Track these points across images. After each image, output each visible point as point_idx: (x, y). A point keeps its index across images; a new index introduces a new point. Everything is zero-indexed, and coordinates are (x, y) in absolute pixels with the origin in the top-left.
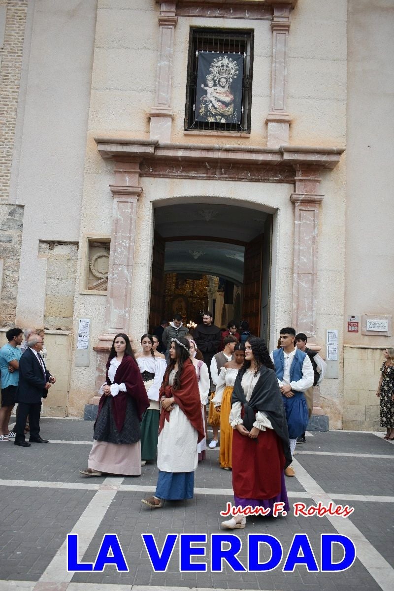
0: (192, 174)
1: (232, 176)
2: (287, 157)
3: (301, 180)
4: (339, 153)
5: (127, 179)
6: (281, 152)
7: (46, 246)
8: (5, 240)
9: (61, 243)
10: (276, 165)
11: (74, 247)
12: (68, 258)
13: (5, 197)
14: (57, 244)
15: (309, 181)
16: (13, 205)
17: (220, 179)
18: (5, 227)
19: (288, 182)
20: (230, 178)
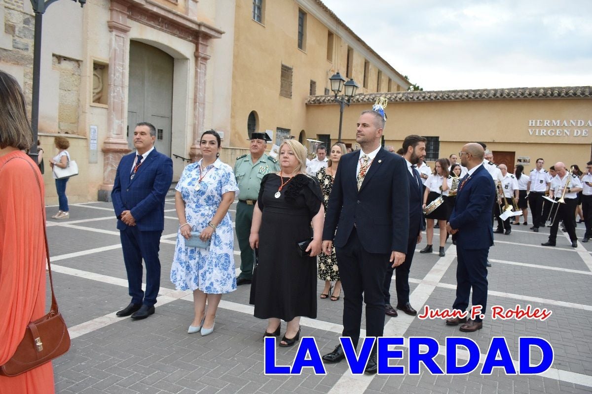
0: (152, 23)
1: (172, 32)
2: (203, 29)
3: (201, 44)
4: (221, 33)
5: (121, 18)
6: (199, 25)
7: (56, 60)
8: (22, 47)
9: (66, 59)
10: (191, 30)
11: (76, 64)
12: (72, 73)
13: (20, 5)
14: (62, 59)
15: (204, 45)
16: (27, 14)
17: (165, 32)
18: (22, 35)
19: (194, 43)
20: (171, 32)
